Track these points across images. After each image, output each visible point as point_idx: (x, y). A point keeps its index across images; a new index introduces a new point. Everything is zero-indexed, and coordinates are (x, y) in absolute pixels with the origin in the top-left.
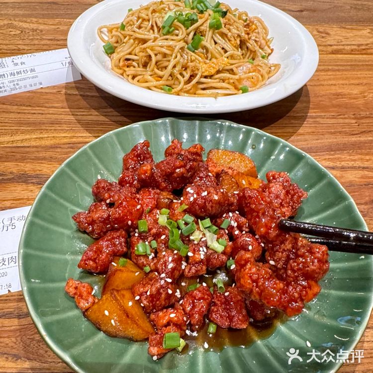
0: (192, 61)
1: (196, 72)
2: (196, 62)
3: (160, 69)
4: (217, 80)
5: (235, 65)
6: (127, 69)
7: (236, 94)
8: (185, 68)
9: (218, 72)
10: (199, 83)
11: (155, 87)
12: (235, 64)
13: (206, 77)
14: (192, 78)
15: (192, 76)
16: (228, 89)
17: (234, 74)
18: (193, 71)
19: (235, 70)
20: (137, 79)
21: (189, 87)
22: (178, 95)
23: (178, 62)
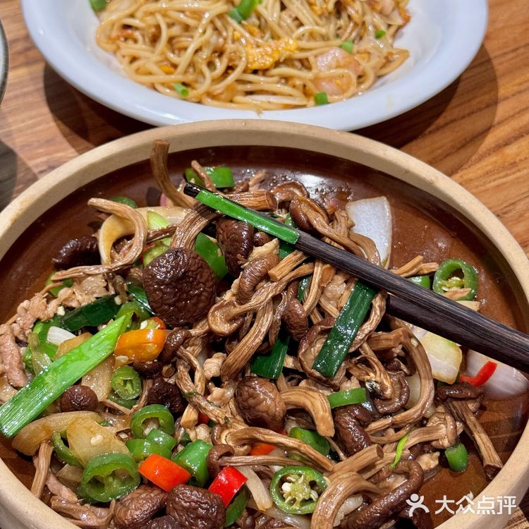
0: (234, 41)
1: (236, 63)
2: (241, 43)
3: (176, 52)
4: (276, 79)
5: (314, 52)
6: (122, 45)
7: (304, 106)
8: (220, 53)
9: (277, 64)
10: (239, 81)
11: (163, 84)
12: (315, 49)
13: (255, 72)
14: (230, 71)
15: (230, 68)
16: (291, 96)
17: (309, 68)
18: (231, 60)
19: (312, 59)
20: (136, 64)
21: (219, 88)
22: (199, 102)
23: (207, 43)
